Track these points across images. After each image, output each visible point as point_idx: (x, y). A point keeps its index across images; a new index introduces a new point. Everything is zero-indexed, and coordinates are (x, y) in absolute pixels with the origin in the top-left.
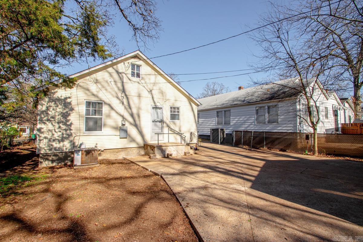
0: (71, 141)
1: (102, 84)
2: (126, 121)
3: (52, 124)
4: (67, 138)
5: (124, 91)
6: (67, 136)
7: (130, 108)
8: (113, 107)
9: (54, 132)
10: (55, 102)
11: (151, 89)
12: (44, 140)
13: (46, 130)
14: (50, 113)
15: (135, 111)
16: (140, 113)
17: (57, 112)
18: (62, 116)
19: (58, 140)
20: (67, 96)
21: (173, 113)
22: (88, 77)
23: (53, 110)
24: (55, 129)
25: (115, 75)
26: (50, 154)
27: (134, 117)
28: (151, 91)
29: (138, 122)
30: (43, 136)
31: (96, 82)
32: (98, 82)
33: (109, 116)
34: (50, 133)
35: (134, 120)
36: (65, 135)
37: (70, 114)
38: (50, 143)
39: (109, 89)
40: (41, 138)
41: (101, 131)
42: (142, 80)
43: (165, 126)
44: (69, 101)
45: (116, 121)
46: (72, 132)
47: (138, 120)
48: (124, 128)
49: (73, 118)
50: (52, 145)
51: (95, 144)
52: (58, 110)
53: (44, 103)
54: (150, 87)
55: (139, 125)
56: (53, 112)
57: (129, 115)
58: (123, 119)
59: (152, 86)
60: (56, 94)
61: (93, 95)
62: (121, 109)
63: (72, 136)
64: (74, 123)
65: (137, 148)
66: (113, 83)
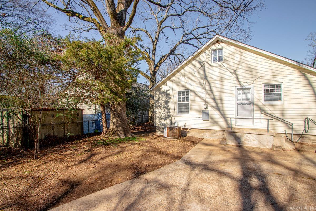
0: (170, 120)
1: (188, 76)
2: (208, 105)
3: (161, 109)
4: (168, 118)
5: (206, 77)
6: (168, 117)
7: (212, 92)
8: (197, 93)
9: (162, 114)
10: (162, 94)
11: (235, 70)
12: (158, 118)
13: (158, 112)
14: (159, 101)
15: (217, 95)
16: (222, 96)
17: (163, 100)
18: (165, 103)
19: (164, 119)
20: (167, 90)
21: (269, 93)
22: (179, 73)
23: (161, 99)
24: (162, 112)
25: (198, 66)
26: (161, 127)
27: (216, 100)
28: (235, 71)
29: (220, 106)
30: (157, 116)
31: (184, 75)
32: (185, 75)
33: (194, 101)
34: (160, 115)
35: (217, 104)
36: (167, 116)
37: (169, 101)
38: (160, 120)
39: (193, 78)
40: (156, 117)
41: (188, 113)
42: (224, 63)
43: (254, 110)
44: (168, 93)
45: (200, 106)
46: (170, 114)
47: (221, 103)
48: (207, 111)
49: (171, 104)
50: (161, 122)
51: (185, 124)
52: (164, 99)
53: (157, 96)
54: (234, 67)
55: (221, 108)
56: (161, 100)
57: (211, 99)
58: (205, 103)
59: (236, 65)
60: (162, 89)
61: (183, 86)
62: (203, 94)
63: (171, 117)
64: (171, 108)
65: (220, 131)
66: (196, 73)
